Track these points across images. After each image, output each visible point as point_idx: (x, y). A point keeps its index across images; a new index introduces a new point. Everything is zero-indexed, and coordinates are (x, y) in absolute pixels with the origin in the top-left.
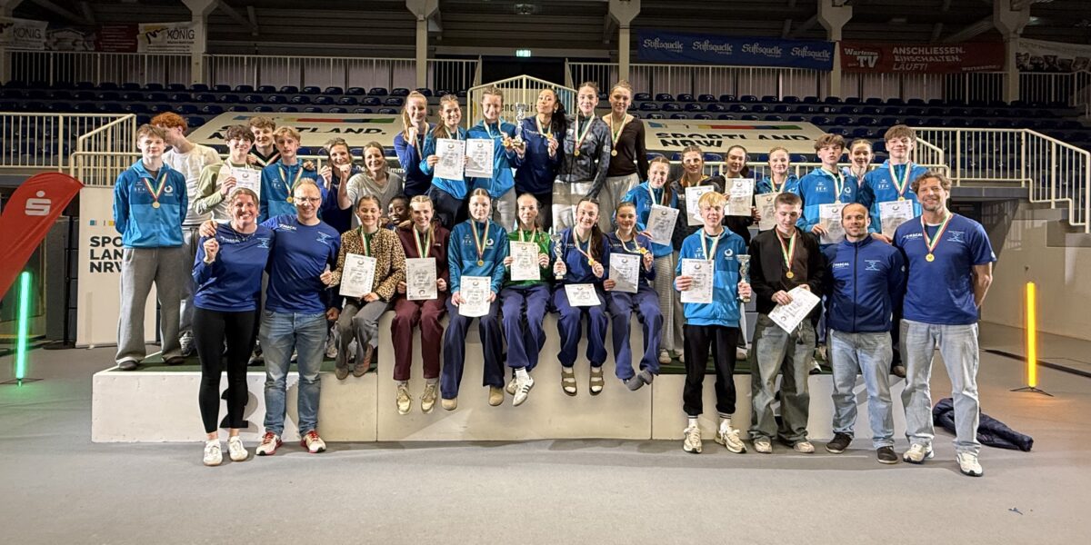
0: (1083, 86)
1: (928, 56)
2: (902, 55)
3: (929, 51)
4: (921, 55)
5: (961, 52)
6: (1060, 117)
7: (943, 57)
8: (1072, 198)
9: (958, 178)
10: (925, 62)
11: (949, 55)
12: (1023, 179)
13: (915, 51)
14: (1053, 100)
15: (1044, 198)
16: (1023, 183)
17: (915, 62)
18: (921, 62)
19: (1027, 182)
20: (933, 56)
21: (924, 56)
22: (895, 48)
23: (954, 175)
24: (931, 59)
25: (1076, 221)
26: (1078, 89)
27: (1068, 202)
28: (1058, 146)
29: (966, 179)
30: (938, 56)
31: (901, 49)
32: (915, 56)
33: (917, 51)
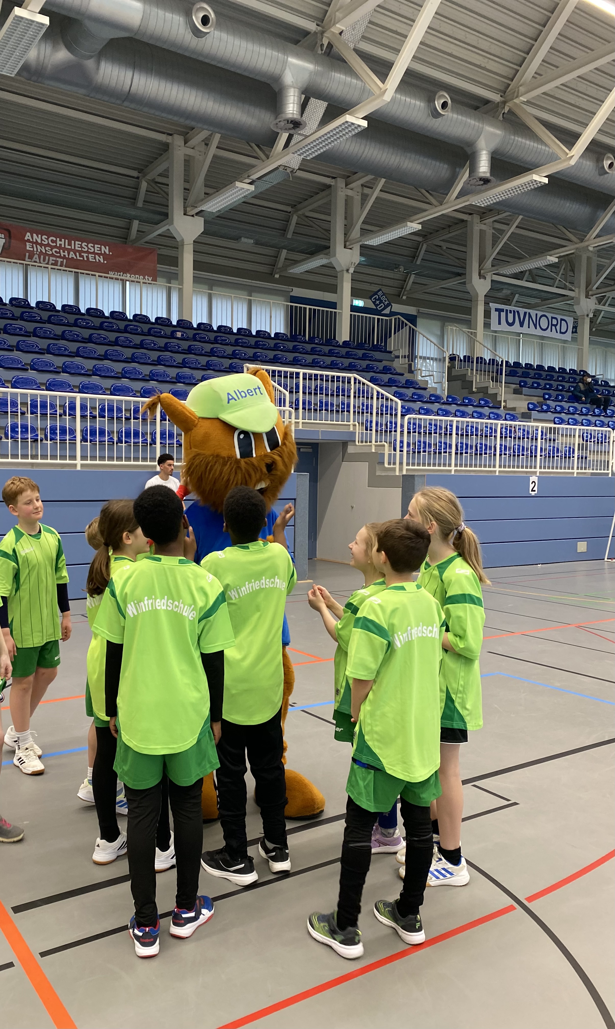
0: (399, 331)
1: (69, 251)
2: (37, 243)
3: (70, 244)
4: (60, 247)
5: (107, 252)
6: (381, 361)
7: (85, 255)
8: (387, 442)
9: (301, 421)
10: (64, 257)
11: (94, 253)
12: (351, 422)
13: (52, 241)
14: (375, 343)
15: (366, 442)
16: (351, 427)
17: (52, 255)
18: (60, 257)
19: (355, 425)
20: (75, 251)
21: (64, 249)
22: (28, 234)
23: (297, 417)
24: (72, 255)
25: (389, 463)
26: (395, 333)
27: (384, 446)
28: (378, 392)
29: (307, 421)
30: (80, 252)
31: (35, 235)
32: (52, 247)
33: (56, 242)
